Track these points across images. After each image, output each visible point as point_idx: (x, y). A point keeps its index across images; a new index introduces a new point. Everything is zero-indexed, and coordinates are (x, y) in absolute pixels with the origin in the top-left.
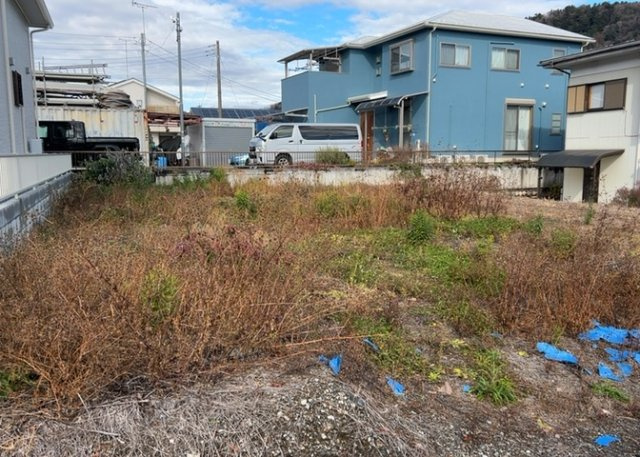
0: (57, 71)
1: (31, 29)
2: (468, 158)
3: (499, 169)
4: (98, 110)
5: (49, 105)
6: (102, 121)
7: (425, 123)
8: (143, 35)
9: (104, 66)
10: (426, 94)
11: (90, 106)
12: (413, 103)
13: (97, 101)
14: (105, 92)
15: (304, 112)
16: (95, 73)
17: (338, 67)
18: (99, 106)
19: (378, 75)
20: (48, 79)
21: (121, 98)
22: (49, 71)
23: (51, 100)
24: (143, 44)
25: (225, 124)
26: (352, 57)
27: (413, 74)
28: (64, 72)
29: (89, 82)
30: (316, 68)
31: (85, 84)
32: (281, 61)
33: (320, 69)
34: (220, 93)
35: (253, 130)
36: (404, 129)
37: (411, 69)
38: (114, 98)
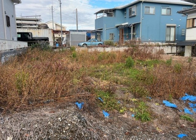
0: (26, 18)
1: (14, 3)
2: (154, 43)
3: (164, 47)
4: (38, 29)
5: (23, 28)
6: (39, 33)
7: (140, 32)
8: (52, 6)
9: (40, 16)
10: (140, 23)
11: (36, 28)
12: (136, 26)
13: (38, 27)
14: (40, 24)
15: (102, 29)
16: (37, 18)
17: (112, 15)
18: (38, 28)
19: (125, 18)
20: (23, 20)
21: (45, 26)
22: (24, 18)
23: (24, 27)
24: (52, 9)
25: (77, 34)
26: (117, 12)
27: (136, 17)
28: (28, 18)
29: (35, 21)
30: (106, 15)
31: (34, 22)
32: (95, 14)
33: (107, 16)
34: (77, 25)
35: (86, 35)
36: (133, 34)
37: (135, 15)
38: (43, 26)
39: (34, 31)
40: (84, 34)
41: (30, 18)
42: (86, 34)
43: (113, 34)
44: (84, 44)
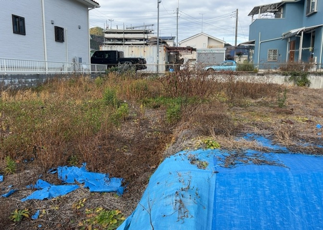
1: (89, 9)
4: (146, 46)
5: (125, 45)
6: (144, 52)
7: (320, 45)
8: (177, 9)
9: (153, 25)
11: (143, 44)
13: (145, 42)
14: (149, 38)
15: (253, 43)
18: (146, 44)
24: (178, 13)
27: (317, 14)
32: (249, 15)
33: (275, 17)
34: (236, 36)
35: (225, 54)
36: (302, 50)
37: (315, 11)
38: (152, 40)
39: (138, 49)
40: (221, 52)
41: (138, 29)
42: (225, 52)
43: (275, 51)
44: (209, 69)
